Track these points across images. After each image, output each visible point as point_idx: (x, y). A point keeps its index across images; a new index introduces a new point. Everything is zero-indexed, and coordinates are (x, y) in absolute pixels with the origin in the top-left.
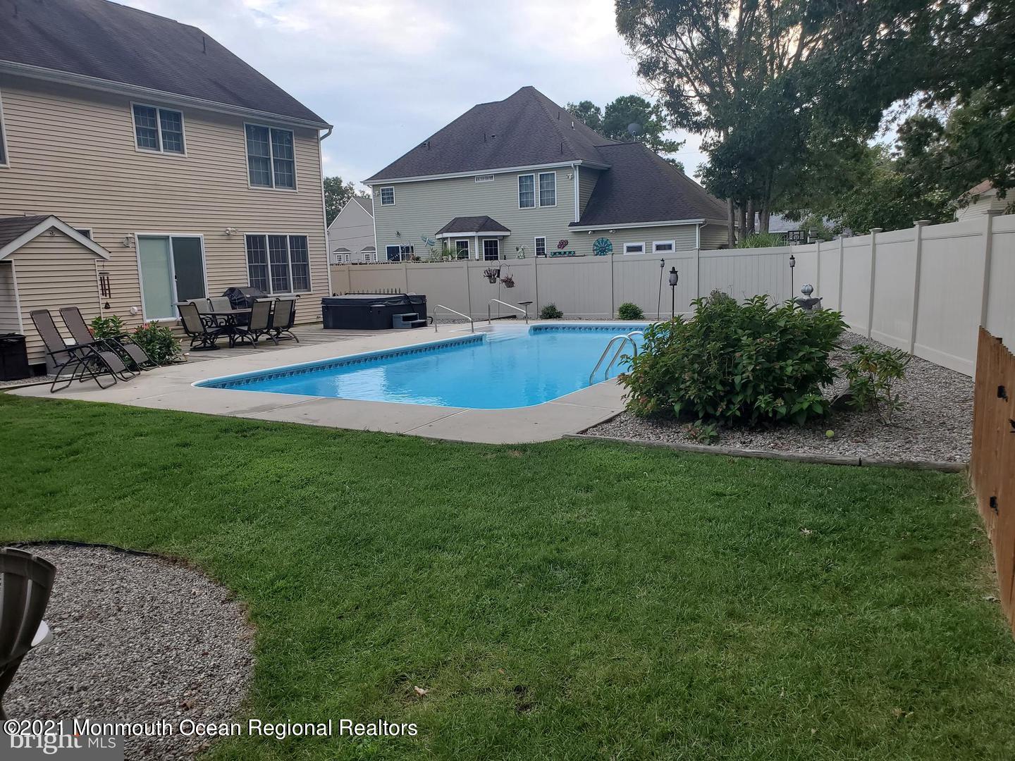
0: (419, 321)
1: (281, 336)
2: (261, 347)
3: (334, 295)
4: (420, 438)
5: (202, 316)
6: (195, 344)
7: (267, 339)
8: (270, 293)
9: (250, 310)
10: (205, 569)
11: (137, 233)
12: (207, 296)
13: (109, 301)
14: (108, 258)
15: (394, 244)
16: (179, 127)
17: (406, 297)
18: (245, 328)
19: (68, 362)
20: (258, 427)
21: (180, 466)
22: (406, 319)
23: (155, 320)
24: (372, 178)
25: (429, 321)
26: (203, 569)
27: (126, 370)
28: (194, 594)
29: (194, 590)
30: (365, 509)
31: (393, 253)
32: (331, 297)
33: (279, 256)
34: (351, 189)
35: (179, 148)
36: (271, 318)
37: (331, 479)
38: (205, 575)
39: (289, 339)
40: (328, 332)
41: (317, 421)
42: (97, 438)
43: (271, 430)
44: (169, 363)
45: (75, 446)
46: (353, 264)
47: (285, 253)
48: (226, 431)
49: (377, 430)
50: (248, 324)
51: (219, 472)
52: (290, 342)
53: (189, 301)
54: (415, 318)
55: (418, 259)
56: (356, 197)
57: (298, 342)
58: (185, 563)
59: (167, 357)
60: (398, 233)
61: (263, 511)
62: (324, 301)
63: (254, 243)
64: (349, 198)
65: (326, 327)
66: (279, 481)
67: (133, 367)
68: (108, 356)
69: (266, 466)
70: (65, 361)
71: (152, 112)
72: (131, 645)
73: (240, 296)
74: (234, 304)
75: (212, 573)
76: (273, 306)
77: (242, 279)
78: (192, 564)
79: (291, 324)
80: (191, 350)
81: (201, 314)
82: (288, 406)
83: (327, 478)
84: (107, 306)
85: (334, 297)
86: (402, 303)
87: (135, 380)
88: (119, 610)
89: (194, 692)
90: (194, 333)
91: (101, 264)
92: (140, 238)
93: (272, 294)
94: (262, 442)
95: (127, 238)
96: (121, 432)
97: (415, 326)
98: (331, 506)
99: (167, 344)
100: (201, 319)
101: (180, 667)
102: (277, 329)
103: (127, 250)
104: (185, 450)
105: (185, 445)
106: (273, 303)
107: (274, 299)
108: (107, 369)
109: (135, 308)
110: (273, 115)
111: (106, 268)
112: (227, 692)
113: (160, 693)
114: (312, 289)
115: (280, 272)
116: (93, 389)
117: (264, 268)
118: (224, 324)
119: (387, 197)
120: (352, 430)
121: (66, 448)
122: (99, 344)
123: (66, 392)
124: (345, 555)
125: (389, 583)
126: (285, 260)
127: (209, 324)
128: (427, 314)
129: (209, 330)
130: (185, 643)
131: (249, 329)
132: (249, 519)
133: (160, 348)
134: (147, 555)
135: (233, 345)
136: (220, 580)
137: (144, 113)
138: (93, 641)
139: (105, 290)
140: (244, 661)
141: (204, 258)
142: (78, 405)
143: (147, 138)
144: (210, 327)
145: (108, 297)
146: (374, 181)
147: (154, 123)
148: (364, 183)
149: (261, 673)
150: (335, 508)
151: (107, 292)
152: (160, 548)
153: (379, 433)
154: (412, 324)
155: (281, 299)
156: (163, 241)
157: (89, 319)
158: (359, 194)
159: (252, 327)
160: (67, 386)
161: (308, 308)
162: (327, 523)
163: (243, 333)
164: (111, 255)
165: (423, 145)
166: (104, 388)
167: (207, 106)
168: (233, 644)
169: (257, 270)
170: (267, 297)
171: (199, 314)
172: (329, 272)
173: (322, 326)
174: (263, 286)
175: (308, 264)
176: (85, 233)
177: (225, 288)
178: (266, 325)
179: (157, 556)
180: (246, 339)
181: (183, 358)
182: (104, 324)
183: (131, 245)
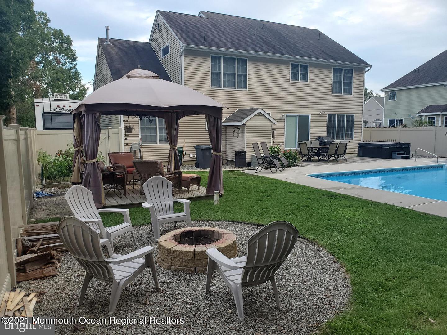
0: (405, 155)
1: (339, 158)
2: (331, 162)
3: (363, 142)
4: (414, 211)
5: (308, 148)
6: (303, 159)
7: (333, 159)
8: (335, 140)
9: (328, 146)
10: (325, 248)
11: (286, 114)
12: (309, 140)
13: (275, 140)
14: (276, 124)
15: (392, 118)
16: (307, 71)
17: (400, 144)
18: (325, 154)
19: (262, 163)
20: (337, 196)
21: (308, 206)
22: (398, 154)
23: (291, 148)
24: (386, 88)
25: (411, 155)
26: (324, 248)
27: (281, 167)
28: (322, 256)
29: (321, 255)
30: (392, 238)
31: (392, 123)
32: (362, 142)
33: (341, 124)
34: (372, 93)
35: (306, 79)
36: (337, 150)
37: (374, 222)
38: (325, 250)
39: (343, 160)
40: (359, 158)
41: (362, 196)
42: (275, 191)
43: (343, 198)
44: (295, 166)
45: (268, 193)
46: (373, 128)
47: (344, 122)
48: (324, 195)
49: (392, 204)
50: (327, 152)
51: (324, 211)
52: (343, 161)
53: (303, 142)
54: (403, 154)
55: (405, 126)
56: (374, 97)
57: (347, 161)
58: (316, 244)
59: (294, 164)
60: (396, 113)
61: (345, 230)
62: (359, 144)
63: (331, 118)
64: (370, 97)
65: (358, 156)
66: (350, 219)
67: (283, 166)
68: (275, 161)
69: (343, 212)
70: (261, 162)
71: (298, 66)
72: (302, 269)
73: (323, 140)
74: (321, 144)
75: (328, 250)
76: (338, 145)
77: (324, 133)
78: (319, 245)
79: (344, 153)
80: (302, 161)
81: (309, 147)
82: (348, 189)
83: (371, 221)
84: (274, 142)
85: (363, 143)
86: (398, 147)
87: (283, 171)
88: (295, 255)
89: (328, 292)
90: (304, 155)
91: (273, 126)
92: (287, 116)
93: (336, 140)
94: (341, 202)
95: (282, 116)
96: (283, 190)
97: (403, 158)
98: (375, 233)
99: (295, 158)
100: (308, 149)
101: (321, 282)
102: (338, 156)
103: (282, 120)
104: (310, 201)
105: (309, 199)
106: (338, 144)
107: (339, 142)
108: (275, 166)
109: (282, 143)
110: (345, 63)
111: (275, 128)
112: (342, 296)
113: (316, 289)
114: (354, 138)
115: (341, 130)
116: (269, 173)
117: (334, 129)
118: (316, 152)
119: (392, 96)
120: (379, 203)
121: (265, 194)
122: (272, 157)
123: (260, 173)
124: (385, 255)
125: (408, 271)
126: (343, 125)
127: (310, 151)
128: (410, 152)
129: (310, 154)
130: (322, 273)
131: (327, 154)
132: (340, 232)
133: (292, 160)
134: (301, 238)
135: (319, 161)
136: (331, 253)
137: (295, 66)
138: (288, 264)
139: (274, 136)
140: (346, 286)
141: (310, 124)
142: (266, 178)
143: (294, 76)
144: (310, 153)
145: (274, 138)
146: (386, 90)
147: (298, 70)
148: (381, 90)
149: (355, 292)
150: (377, 234)
151: (274, 137)
152: (307, 236)
153: (393, 205)
154: (402, 157)
155: (342, 142)
156: (295, 117)
157: (269, 147)
158: (375, 95)
159: (328, 154)
160: (260, 171)
161: (352, 147)
162: (374, 240)
163: (324, 156)
164: (277, 122)
165: (415, 70)
166: (273, 173)
167: (319, 61)
168: (341, 279)
169: (331, 130)
170: (334, 141)
171: (307, 147)
172: (362, 130)
173: (357, 155)
174: (333, 137)
175: (353, 127)
176: (269, 114)
177: (317, 137)
178: (334, 153)
179: (305, 239)
180: (324, 158)
181: (300, 165)
182: (273, 149)
183: (283, 119)
